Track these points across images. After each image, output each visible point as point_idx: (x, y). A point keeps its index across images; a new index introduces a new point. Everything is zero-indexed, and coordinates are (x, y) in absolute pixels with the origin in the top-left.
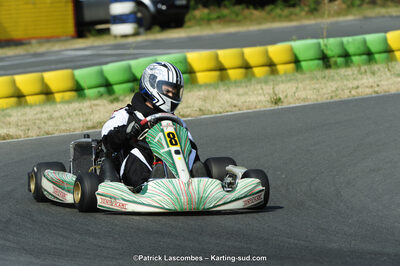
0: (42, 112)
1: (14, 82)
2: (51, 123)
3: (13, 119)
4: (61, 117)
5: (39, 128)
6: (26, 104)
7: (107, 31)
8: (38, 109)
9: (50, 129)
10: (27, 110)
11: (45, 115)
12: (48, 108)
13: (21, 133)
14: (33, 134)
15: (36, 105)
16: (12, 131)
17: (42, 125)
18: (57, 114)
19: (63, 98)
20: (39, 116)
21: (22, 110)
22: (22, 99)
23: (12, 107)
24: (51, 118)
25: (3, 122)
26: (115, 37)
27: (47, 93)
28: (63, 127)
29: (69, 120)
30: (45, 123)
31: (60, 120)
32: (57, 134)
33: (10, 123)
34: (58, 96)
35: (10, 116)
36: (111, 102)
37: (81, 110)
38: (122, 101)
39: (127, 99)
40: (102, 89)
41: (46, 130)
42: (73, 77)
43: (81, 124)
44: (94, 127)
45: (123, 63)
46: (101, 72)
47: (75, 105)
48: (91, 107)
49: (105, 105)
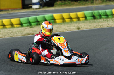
0: (10, 30)
1: (2, 22)
2: (12, 33)
3: (1, 32)
4: (15, 32)
5: (9, 35)
6: (6, 28)
7: (31, 7)
8: (9, 29)
9: (12, 35)
11: (10, 31)
12: (12, 29)
13: (3, 36)
14: (7, 37)
15: (8, 28)
16: (1, 36)
17: (9, 34)
18: (14, 31)
19: (17, 26)
20: (8, 32)
21: (4, 30)
22: (5, 27)
23: (1, 29)
24: (12, 32)
26: (34, 9)
27: (12, 25)
28: (15, 35)
29: (17, 33)
30: (10, 33)
32: (14, 37)
34: (15, 26)
36: (30, 28)
37: (21, 30)
38: (33, 28)
39: (35, 27)
40: (28, 24)
41: (11, 36)
42: (20, 20)
43: (21, 34)
44: (24, 35)
45: (35, 17)
46: (28, 19)
47: (20, 29)
48: (24, 29)
49: (28, 29)
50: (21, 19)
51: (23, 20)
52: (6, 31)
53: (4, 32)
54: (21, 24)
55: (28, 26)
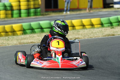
0: (90, 31)
1: (82, 21)
2: (92, 34)
3: (80, 33)
4: (95, 33)
5: (88, 36)
6: (86, 28)
7: (113, 7)
8: (89, 30)
9: (92, 36)
10: (85, 30)
11: (90, 32)
12: (92, 30)
13: (83, 37)
14: (86, 38)
15: (88, 29)
16: (80, 36)
17: (89, 35)
18: (94, 32)
19: (97, 27)
20: (88, 32)
21: (84, 30)
22: (84, 27)
23: (81, 29)
24: (92, 33)
25: (77, 34)
26: (115, 8)
27: (92, 25)
28: (96, 36)
29: (98, 34)
30: (90, 34)
31: (95, 34)
32: (94, 38)
33: (79, 34)
34: (96, 26)
35: (80, 32)
36: (111, 28)
37: (102, 30)
38: (115, 28)
39: (116, 28)
40: (109, 24)
41: (90, 36)
42: (100, 20)
43: (101, 35)
44: (105, 36)
45: (116, 17)
46: (109, 19)
47: (100, 29)
48: (105, 30)
49: (109, 29)
50: (102, 19)
51: (104, 20)
52: (86, 31)
53: (83, 33)
54: (102, 24)
55: (109, 26)
